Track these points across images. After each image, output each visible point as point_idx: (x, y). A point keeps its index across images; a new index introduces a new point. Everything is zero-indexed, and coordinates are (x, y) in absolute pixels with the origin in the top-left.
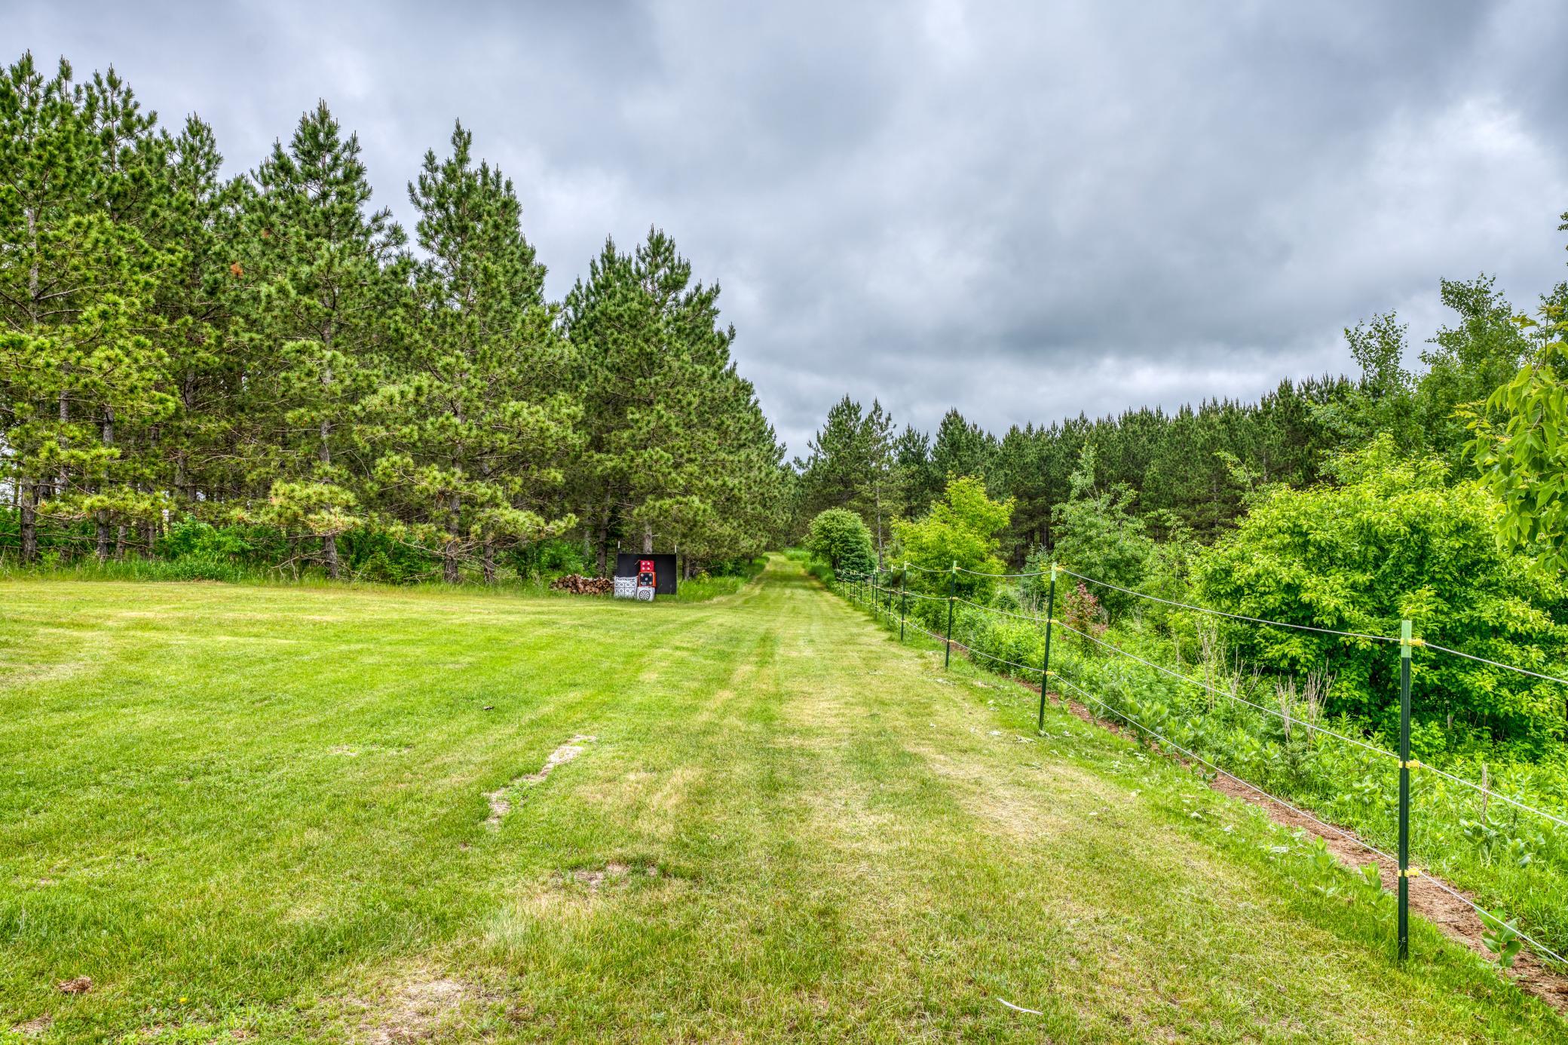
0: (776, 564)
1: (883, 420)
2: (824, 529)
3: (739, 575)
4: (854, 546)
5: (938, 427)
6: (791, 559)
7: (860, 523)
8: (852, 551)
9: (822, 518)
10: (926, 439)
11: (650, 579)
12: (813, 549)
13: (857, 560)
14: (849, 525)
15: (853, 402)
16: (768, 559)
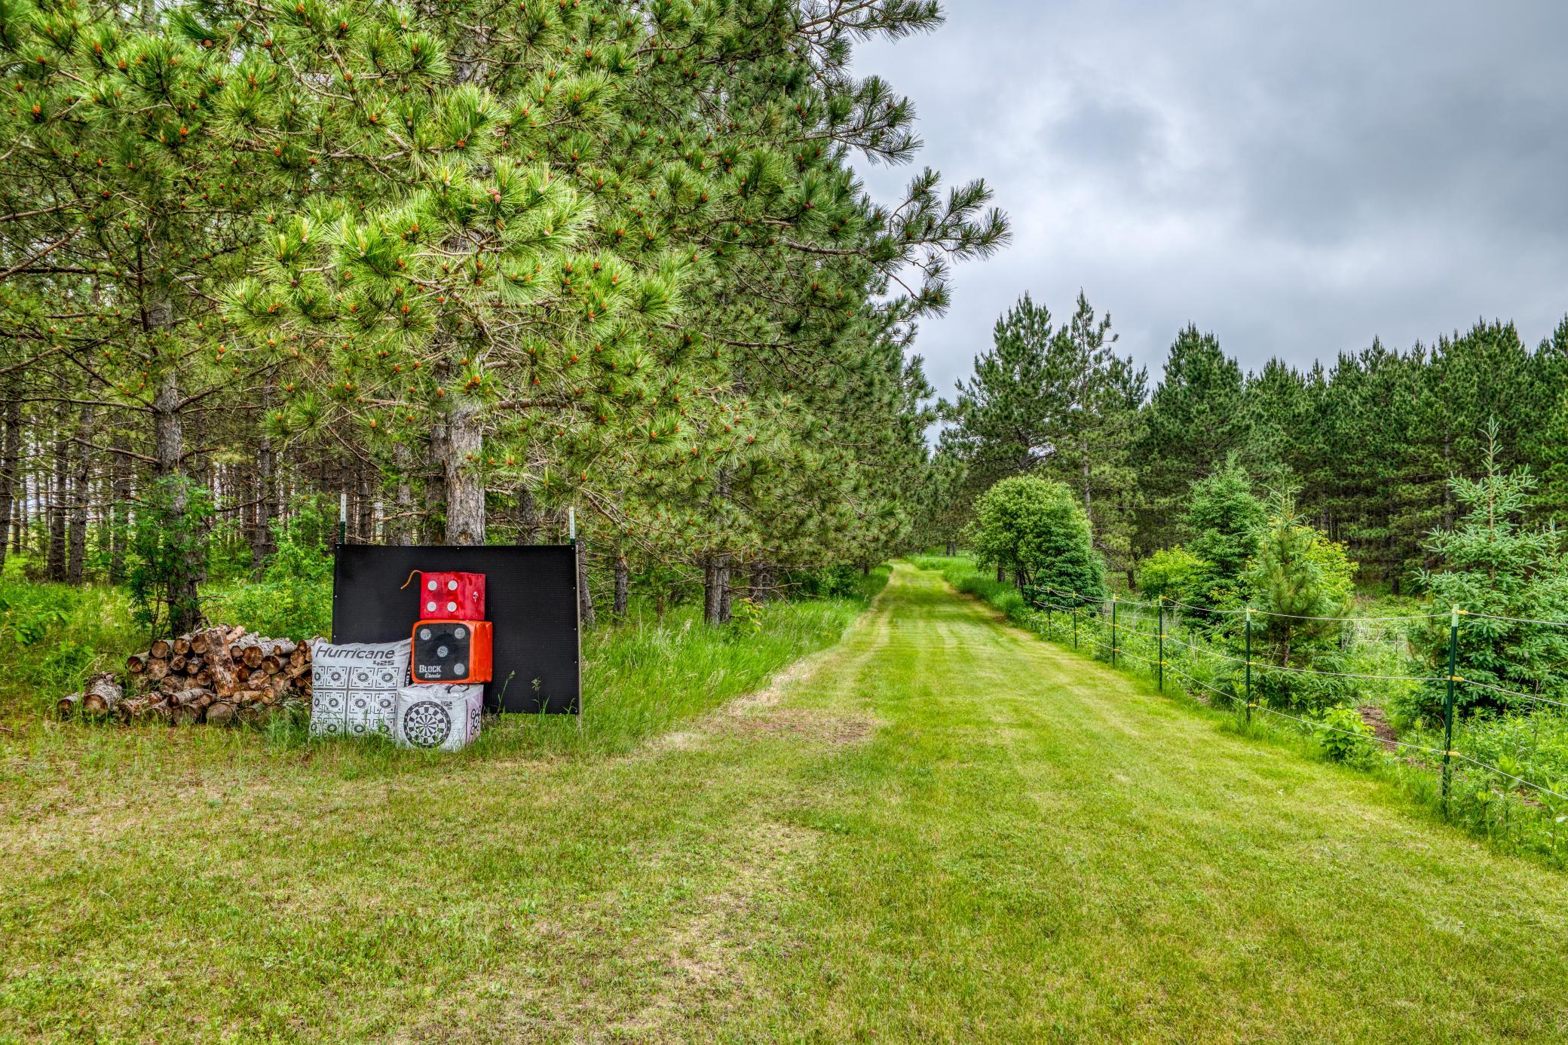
0: (903, 575)
1: (1094, 328)
2: (1004, 511)
3: (848, 596)
4: (1062, 542)
5: (1165, 356)
6: (924, 568)
7: (1070, 502)
8: (1059, 551)
9: (999, 492)
10: (1141, 378)
11: (459, 651)
12: (981, 550)
13: (1070, 568)
14: (1051, 503)
15: (1037, 304)
16: (891, 569)
